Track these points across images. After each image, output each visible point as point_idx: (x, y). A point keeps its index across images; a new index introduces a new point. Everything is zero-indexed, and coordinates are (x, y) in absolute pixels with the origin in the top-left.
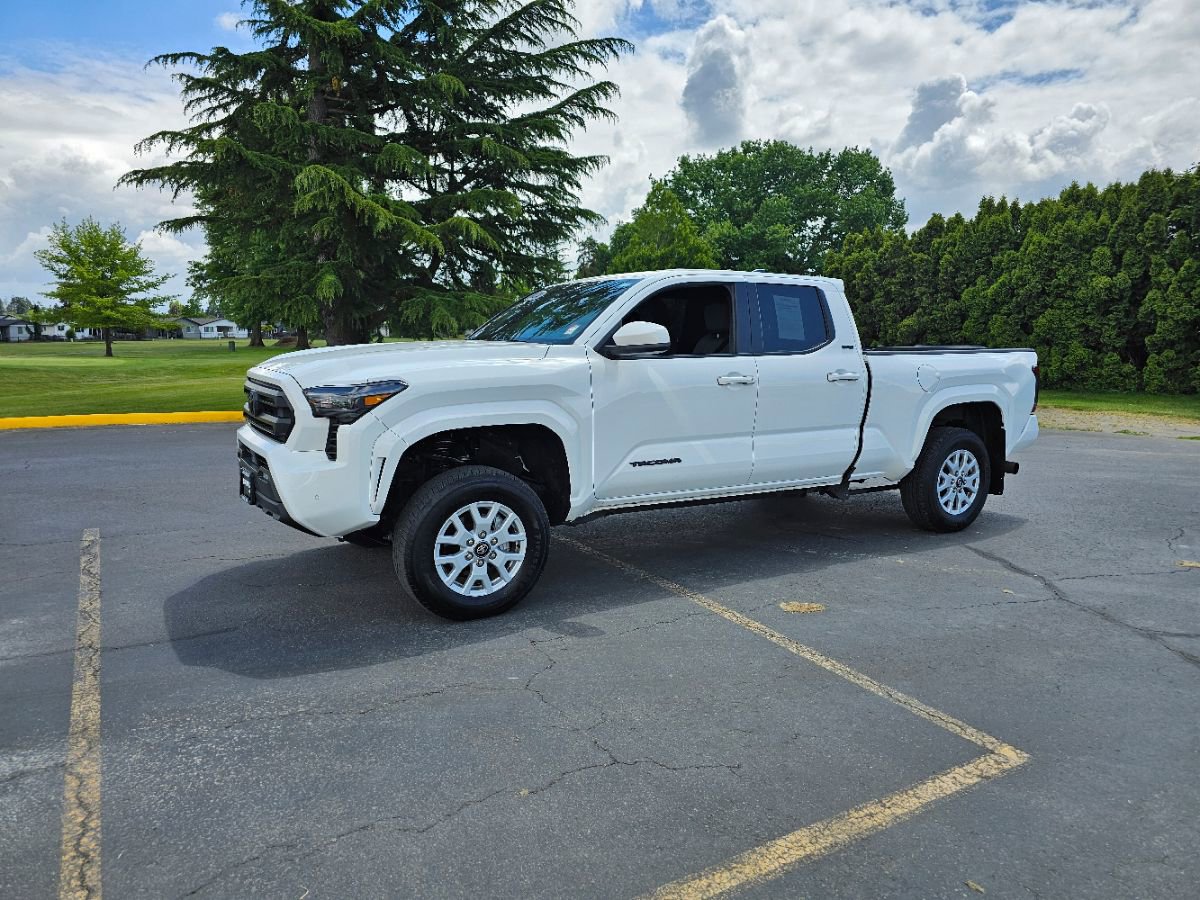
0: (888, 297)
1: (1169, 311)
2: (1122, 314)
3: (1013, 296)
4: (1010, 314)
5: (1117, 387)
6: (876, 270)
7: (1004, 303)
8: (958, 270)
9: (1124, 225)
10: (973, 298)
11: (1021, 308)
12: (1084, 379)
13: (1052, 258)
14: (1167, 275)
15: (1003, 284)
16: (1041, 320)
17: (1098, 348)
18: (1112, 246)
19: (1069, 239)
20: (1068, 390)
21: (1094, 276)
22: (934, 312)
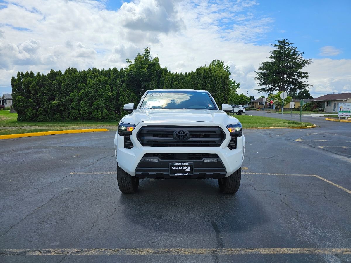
0: (43, 94)
1: (125, 101)
2: (114, 102)
3: (86, 96)
4: (86, 101)
5: (115, 120)
6: (37, 85)
7: (84, 98)
8: (67, 87)
9: (112, 80)
10: (74, 96)
11: (89, 99)
12: (107, 118)
13: (96, 87)
14: (123, 93)
15: (83, 93)
16: (95, 103)
17: (109, 110)
18: (110, 85)
19: (100, 82)
20: (103, 121)
21: (107, 92)
22: (62, 100)
